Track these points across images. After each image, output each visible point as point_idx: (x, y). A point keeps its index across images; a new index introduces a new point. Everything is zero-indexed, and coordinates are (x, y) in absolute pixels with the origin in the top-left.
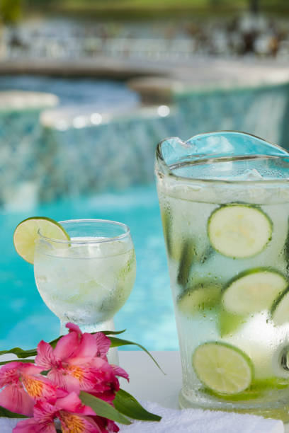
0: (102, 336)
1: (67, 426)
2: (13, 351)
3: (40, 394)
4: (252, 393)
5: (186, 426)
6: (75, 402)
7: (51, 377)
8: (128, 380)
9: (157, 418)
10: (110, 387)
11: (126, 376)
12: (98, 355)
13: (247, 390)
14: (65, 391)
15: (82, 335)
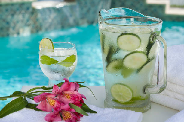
0: (76, 83)
1: (64, 116)
2: (42, 88)
3: (54, 105)
4: (133, 101)
5: (107, 114)
6: (68, 107)
7: (58, 98)
8: (86, 99)
9: (96, 112)
10: (80, 101)
11: (85, 98)
12: (75, 90)
13: (131, 100)
14: (63, 103)
15: (70, 83)
